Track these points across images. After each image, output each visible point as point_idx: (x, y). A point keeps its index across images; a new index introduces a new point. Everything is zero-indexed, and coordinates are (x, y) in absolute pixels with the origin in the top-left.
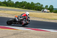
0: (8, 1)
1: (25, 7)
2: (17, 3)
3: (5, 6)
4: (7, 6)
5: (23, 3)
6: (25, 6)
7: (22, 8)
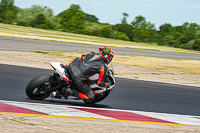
0: (133, 23)
1: (192, 42)
2: (166, 28)
3: (123, 39)
4: (131, 40)
5: (185, 29)
6: (192, 39)
7: (183, 45)
